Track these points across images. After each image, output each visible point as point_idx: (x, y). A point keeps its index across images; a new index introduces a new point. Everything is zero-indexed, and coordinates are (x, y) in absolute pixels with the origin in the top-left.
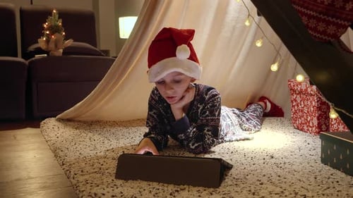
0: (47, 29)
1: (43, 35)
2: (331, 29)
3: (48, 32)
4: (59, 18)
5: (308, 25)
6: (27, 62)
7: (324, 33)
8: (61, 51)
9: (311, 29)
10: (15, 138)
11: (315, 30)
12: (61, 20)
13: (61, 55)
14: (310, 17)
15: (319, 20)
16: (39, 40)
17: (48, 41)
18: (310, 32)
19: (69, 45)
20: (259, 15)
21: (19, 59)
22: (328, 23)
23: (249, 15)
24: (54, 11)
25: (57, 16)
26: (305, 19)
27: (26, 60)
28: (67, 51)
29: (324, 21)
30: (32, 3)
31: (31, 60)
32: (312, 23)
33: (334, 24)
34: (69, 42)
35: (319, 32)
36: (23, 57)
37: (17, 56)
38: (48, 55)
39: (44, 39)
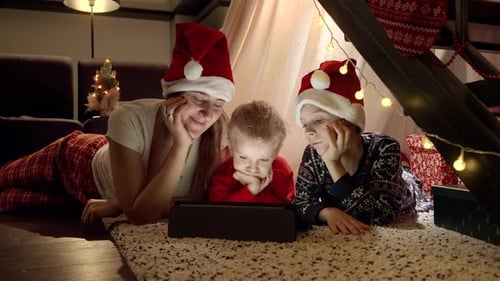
0: (99, 83)
1: (93, 90)
2: (419, 41)
3: (100, 87)
4: (113, 70)
5: (393, 39)
6: (83, 125)
7: (411, 45)
9: (397, 43)
11: (401, 43)
12: (114, 72)
14: (395, 29)
15: (405, 31)
16: (88, 97)
17: (99, 99)
18: (396, 46)
20: (346, 40)
21: (75, 121)
22: (415, 34)
23: (332, 38)
24: (108, 61)
25: (111, 67)
26: (389, 33)
27: (83, 121)
29: (410, 31)
30: (93, 56)
31: (88, 121)
32: (398, 36)
33: (421, 33)
35: (405, 45)
36: (79, 120)
37: (72, 118)
39: (94, 95)
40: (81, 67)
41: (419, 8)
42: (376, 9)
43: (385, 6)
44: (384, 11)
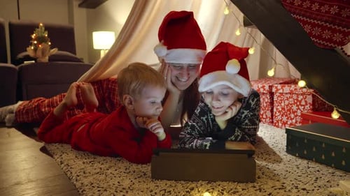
0: (35, 40)
1: (31, 44)
2: (337, 37)
3: (35, 42)
4: (45, 30)
5: (311, 33)
6: (17, 68)
8: (47, 58)
9: (314, 36)
10: (9, 136)
11: (320, 37)
12: (47, 32)
13: (47, 61)
14: (314, 25)
15: (324, 28)
16: (28, 49)
17: (35, 50)
19: (54, 53)
21: (9, 65)
22: (334, 31)
24: (41, 25)
25: (43, 28)
26: (307, 28)
27: (16, 65)
28: (52, 58)
29: (330, 29)
30: (19, 18)
31: (20, 65)
32: (317, 31)
33: (340, 32)
34: (55, 51)
35: (324, 40)
36: (12, 63)
37: (6, 62)
38: (36, 61)
39: (32, 48)
40: (11, 25)
41: (340, 11)
42: (291, 7)
43: (301, 6)
44: (301, 10)
